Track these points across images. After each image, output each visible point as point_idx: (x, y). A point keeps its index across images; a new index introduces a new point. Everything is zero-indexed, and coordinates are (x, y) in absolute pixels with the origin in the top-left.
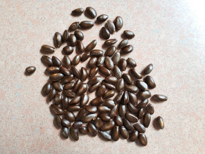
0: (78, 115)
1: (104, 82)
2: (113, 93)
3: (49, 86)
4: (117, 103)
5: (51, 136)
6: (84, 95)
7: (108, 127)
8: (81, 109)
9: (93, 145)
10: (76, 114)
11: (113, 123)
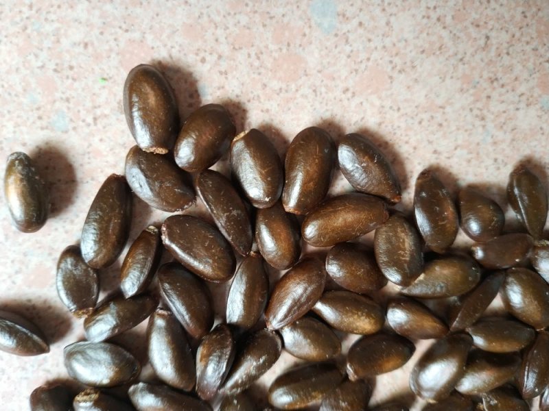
2: (283, 400)
7: (344, 219)
9: (441, 125)
10: (496, 304)
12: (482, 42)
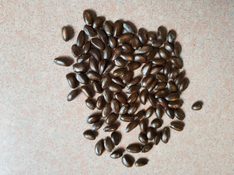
0: (155, 55)
1: (123, 86)
2: (115, 74)
3: (181, 88)
4: (112, 62)
5: (186, 35)
6: (146, 74)
7: (125, 37)
8: (151, 60)
9: (143, 20)
10: (157, 56)
11: (119, 41)
12: (151, 3)
